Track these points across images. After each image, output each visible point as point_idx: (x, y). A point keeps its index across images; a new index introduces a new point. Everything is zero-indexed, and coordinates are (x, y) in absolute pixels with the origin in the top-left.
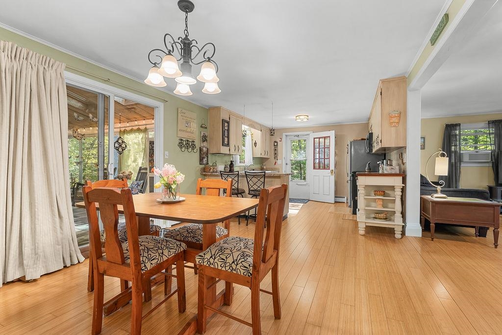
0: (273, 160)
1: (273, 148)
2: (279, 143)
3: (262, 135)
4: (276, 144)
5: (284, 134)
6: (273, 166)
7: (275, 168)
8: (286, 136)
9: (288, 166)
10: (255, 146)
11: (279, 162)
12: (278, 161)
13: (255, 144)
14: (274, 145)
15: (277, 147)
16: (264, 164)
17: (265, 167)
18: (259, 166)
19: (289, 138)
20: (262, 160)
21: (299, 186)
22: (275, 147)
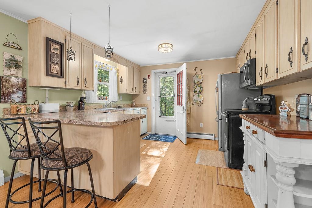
1: (142, 84)
2: (148, 80)
3: (129, 71)
4: (145, 81)
5: (153, 71)
7: (144, 105)
8: (155, 73)
9: (157, 102)
10: (121, 82)
11: (148, 98)
13: (121, 80)
14: (144, 82)
15: (146, 84)
16: (134, 100)
17: (134, 104)
18: (129, 103)
19: (157, 75)
20: (132, 96)
21: (168, 122)
22: (144, 84)
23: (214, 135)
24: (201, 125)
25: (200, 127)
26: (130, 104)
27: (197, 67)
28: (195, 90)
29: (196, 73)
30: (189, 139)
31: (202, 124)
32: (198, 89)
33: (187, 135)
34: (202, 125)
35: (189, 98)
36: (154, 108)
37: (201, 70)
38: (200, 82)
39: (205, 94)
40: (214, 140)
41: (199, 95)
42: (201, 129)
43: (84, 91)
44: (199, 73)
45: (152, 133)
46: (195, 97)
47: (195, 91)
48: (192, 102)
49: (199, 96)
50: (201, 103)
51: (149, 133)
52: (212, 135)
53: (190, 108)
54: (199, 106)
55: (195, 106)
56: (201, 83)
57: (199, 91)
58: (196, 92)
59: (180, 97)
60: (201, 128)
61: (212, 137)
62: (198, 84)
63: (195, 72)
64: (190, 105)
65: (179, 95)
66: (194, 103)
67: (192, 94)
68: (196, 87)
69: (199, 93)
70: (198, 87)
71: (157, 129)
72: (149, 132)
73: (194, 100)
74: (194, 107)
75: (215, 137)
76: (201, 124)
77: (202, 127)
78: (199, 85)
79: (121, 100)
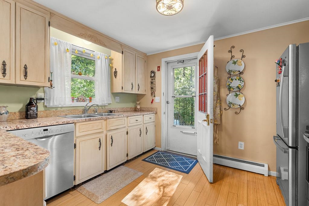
0: (149, 97)
1: (150, 80)
2: (157, 73)
3: (125, 60)
4: (153, 75)
5: (164, 60)
6: (149, 105)
7: (152, 108)
8: (168, 63)
9: (169, 105)
10: (116, 76)
11: (157, 99)
12: (156, 97)
13: (116, 72)
14: (151, 77)
15: (154, 79)
16: (138, 102)
17: (138, 107)
18: (131, 105)
19: (170, 65)
20: (137, 96)
21: (185, 135)
22: (152, 79)
23: (266, 166)
24: (241, 146)
25: (239, 148)
26: (134, 107)
27: (233, 47)
28: (230, 86)
29: (232, 57)
30: (217, 167)
31: (243, 143)
32: (235, 83)
33: (214, 160)
34: (243, 146)
35: (218, 98)
36: (165, 113)
37: (242, 51)
38: (239, 71)
39: (248, 92)
40: (266, 175)
41: (238, 93)
42: (241, 153)
43: (42, 89)
44: (238, 55)
45: (163, 150)
46: (230, 98)
47: (230, 88)
48: (224, 106)
49: (237, 95)
50: (242, 108)
51: (158, 149)
52: (263, 166)
53: (221, 115)
54: (236, 113)
55: (230, 112)
56: (241, 73)
57: (238, 87)
58: (232, 89)
59: (203, 97)
60: (241, 150)
61: (264, 170)
62: (236, 75)
63: (229, 56)
64: (220, 111)
65: (201, 94)
66: (227, 108)
67: (224, 92)
68: (232, 80)
69: (237, 90)
70: (236, 80)
71: (169, 144)
72: (158, 147)
73: (228, 102)
74: (228, 115)
75: (269, 170)
76: (240, 143)
77: (243, 148)
78: (238, 78)
79: (117, 102)
